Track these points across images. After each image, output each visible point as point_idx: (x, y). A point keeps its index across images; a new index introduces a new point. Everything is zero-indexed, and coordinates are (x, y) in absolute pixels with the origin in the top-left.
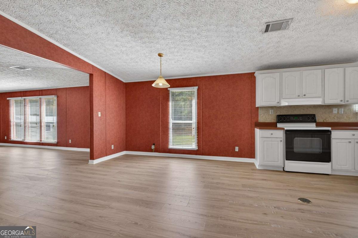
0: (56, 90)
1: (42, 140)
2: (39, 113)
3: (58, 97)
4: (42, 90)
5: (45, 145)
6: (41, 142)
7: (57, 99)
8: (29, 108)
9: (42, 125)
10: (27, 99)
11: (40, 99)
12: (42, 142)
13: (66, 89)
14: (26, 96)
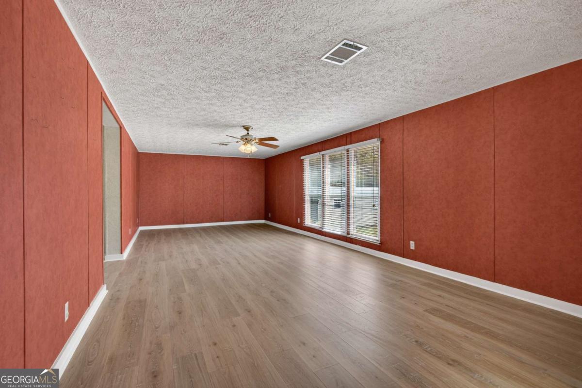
0: (380, 126)
1: (350, 233)
2: (346, 179)
3: (382, 142)
4: (351, 133)
5: (356, 244)
6: (348, 236)
7: (381, 147)
8: (329, 170)
9: (350, 202)
10: (326, 154)
11: (347, 151)
12: (350, 236)
13: (403, 119)
14: (325, 150)
